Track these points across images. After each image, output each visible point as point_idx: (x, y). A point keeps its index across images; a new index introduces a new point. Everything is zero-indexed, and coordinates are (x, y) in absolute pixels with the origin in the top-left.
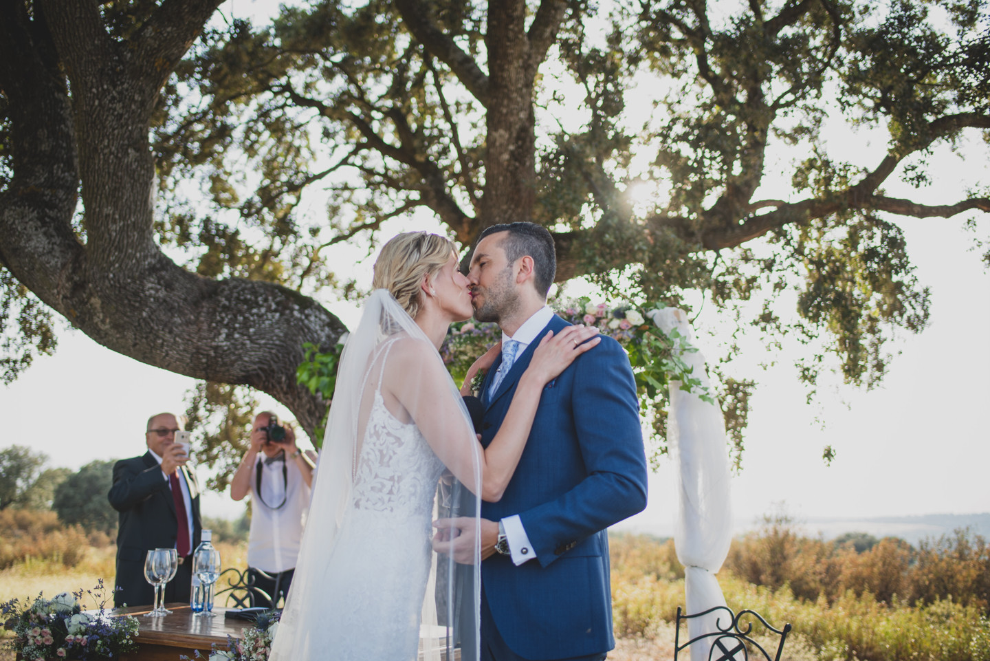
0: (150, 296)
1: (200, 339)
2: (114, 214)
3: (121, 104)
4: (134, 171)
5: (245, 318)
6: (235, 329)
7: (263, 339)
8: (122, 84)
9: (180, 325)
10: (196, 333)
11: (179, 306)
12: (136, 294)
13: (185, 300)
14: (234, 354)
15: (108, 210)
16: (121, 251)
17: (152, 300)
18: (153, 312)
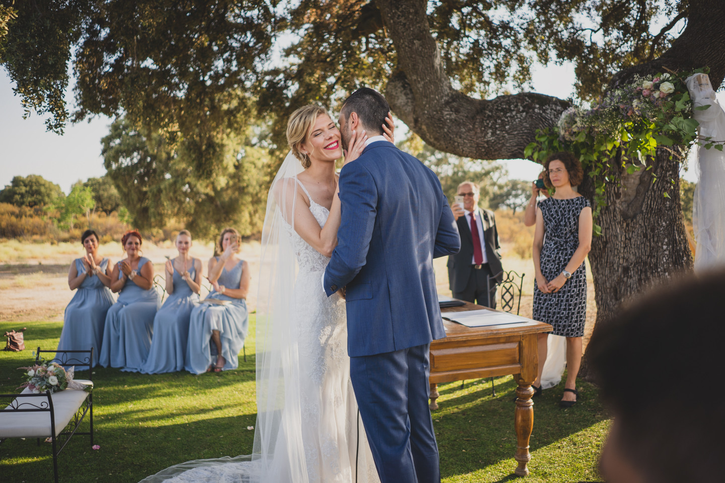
0: (447, 119)
1: (477, 138)
2: (417, 78)
3: (403, 18)
4: (421, 52)
5: (502, 121)
6: (496, 128)
7: (515, 131)
8: (402, 6)
9: (465, 132)
10: (474, 135)
11: (463, 121)
12: (439, 120)
13: (467, 117)
14: (499, 143)
15: (414, 77)
16: (427, 98)
17: (448, 121)
18: (449, 128)
